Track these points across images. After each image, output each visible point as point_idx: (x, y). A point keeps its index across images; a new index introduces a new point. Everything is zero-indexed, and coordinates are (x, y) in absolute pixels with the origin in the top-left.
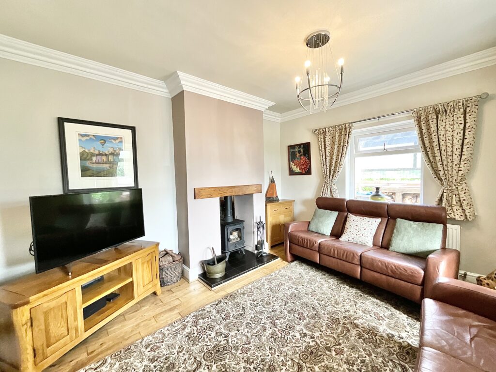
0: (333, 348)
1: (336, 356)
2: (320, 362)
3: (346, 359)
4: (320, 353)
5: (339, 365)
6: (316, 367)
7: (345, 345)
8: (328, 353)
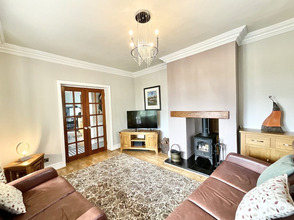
0: (124, 204)
1: (119, 204)
2: (117, 198)
3: (117, 209)
4: (122, 198)
5: (114, 205)
6: (115, 196)
7: (125, 211)
8: (122, 202)
